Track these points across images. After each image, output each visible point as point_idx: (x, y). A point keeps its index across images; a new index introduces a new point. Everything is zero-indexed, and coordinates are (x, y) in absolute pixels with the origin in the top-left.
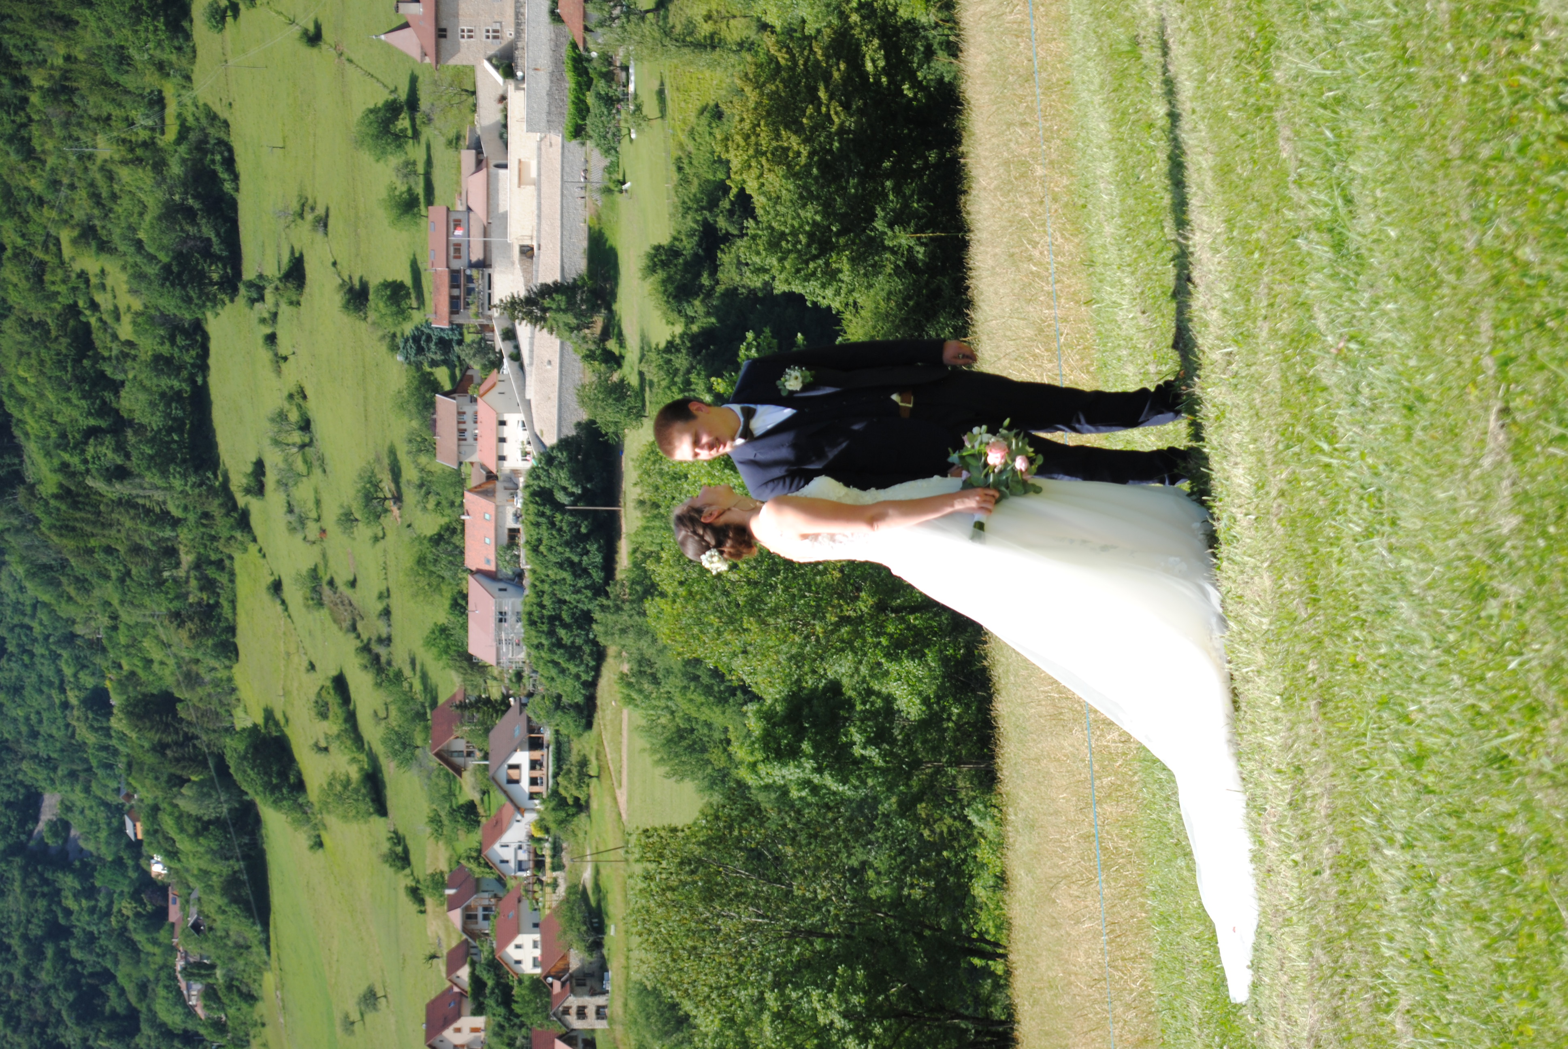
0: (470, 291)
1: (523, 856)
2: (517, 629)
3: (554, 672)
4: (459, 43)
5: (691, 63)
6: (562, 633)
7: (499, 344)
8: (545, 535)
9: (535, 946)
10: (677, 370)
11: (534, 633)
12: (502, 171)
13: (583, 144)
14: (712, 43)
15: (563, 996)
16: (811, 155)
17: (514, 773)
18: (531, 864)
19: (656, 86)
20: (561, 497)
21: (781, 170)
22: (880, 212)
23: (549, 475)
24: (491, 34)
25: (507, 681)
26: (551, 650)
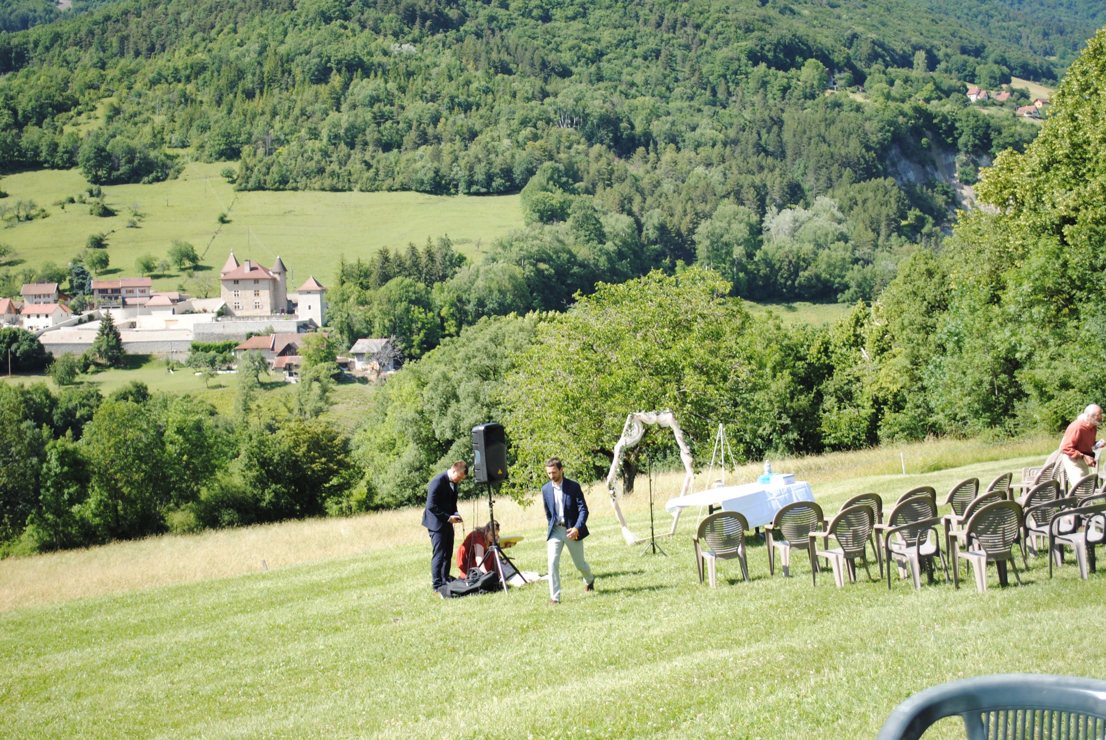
0: (110, 298)
4: (232, 290)
5: (237, 400)
7: (86, 313)
10: (88, 400)
12: (171, 312)
13: (189, 350)
14: (247, 410)
16: (299, 456)
19: (223, 384)
20: (14, 347)
21: (292, 444)
22: (279, 486)
23: (25, 340)
24: (237, 305)
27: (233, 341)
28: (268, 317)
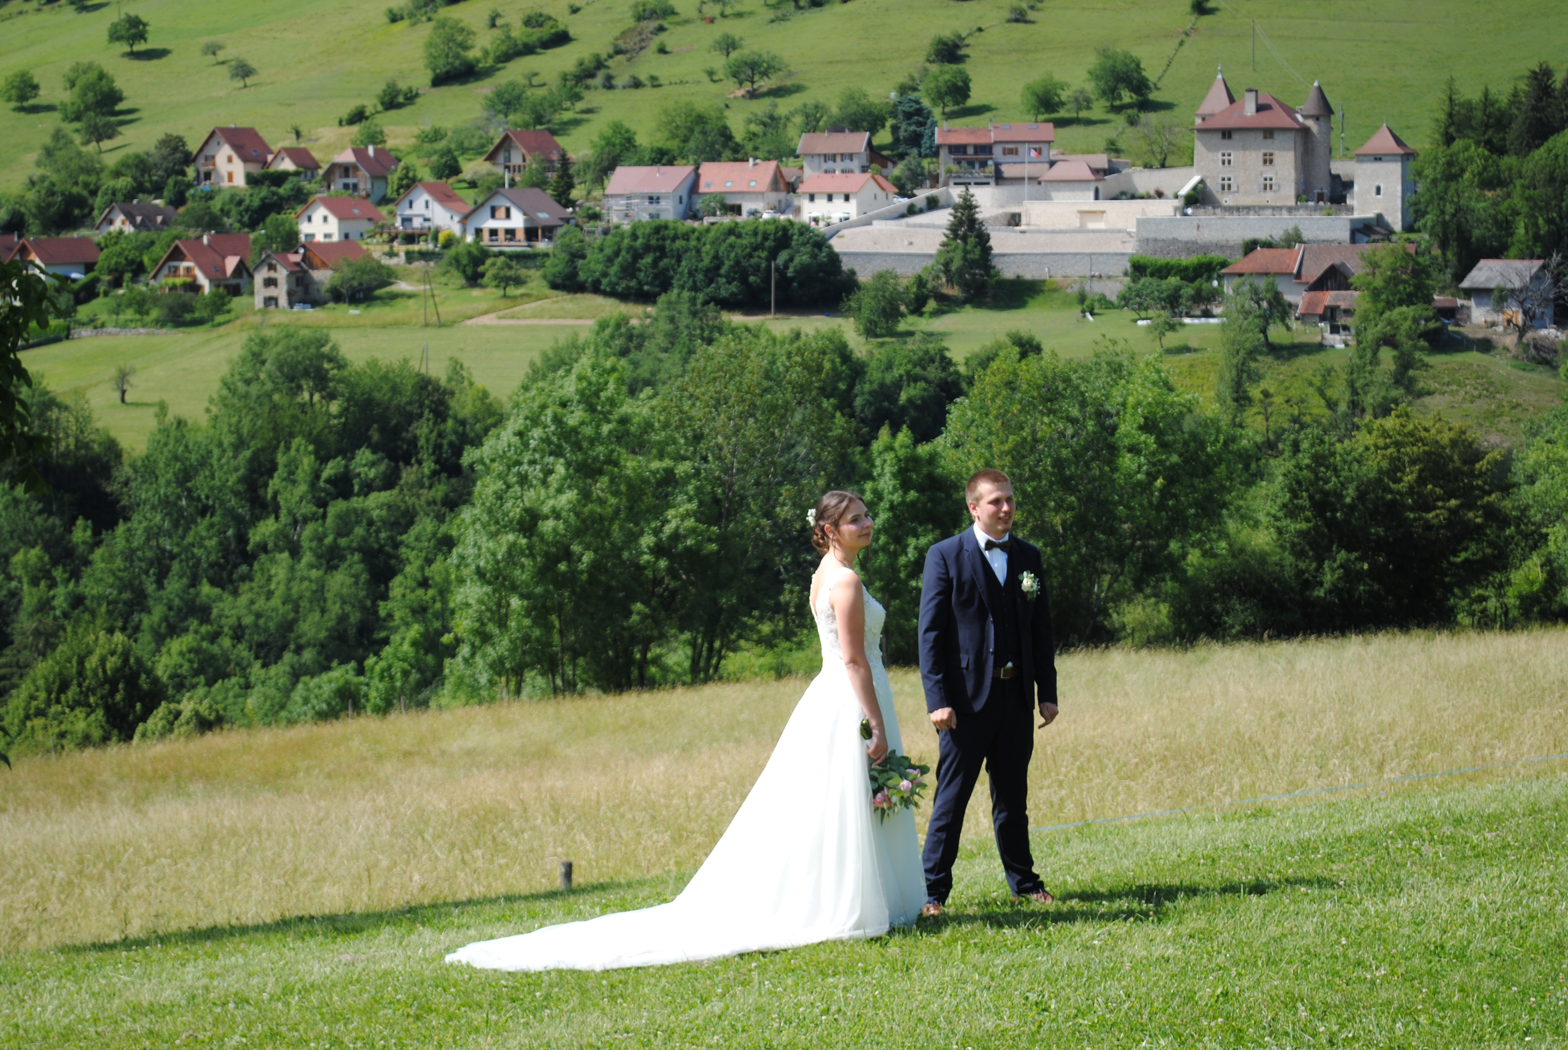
0: (971, 164)
1: (417, 223)
2: (643, 214)
3: (608, 251)
4: (1217, 151)
5: (1222, 378)
6: (648, 259)
7: (922, 194)
8: (745, 242)
9: (327, 236)
10: (924, 369)
11: (648, 231)
12: (1092, 194)
13: (1126, 274)
14: (1242, 399)
15: (286, 264)
17: (501, 213)
18: (409, 231)
19: (1193, 344)
20: (783, 256)
21: (1385, 465)
22: (1354, 556)
23: (804, 244)
24: (1226, 182)
25: (588, 204)
26: (630, 248)
27: (1217, 256)
28: (1290, 209)
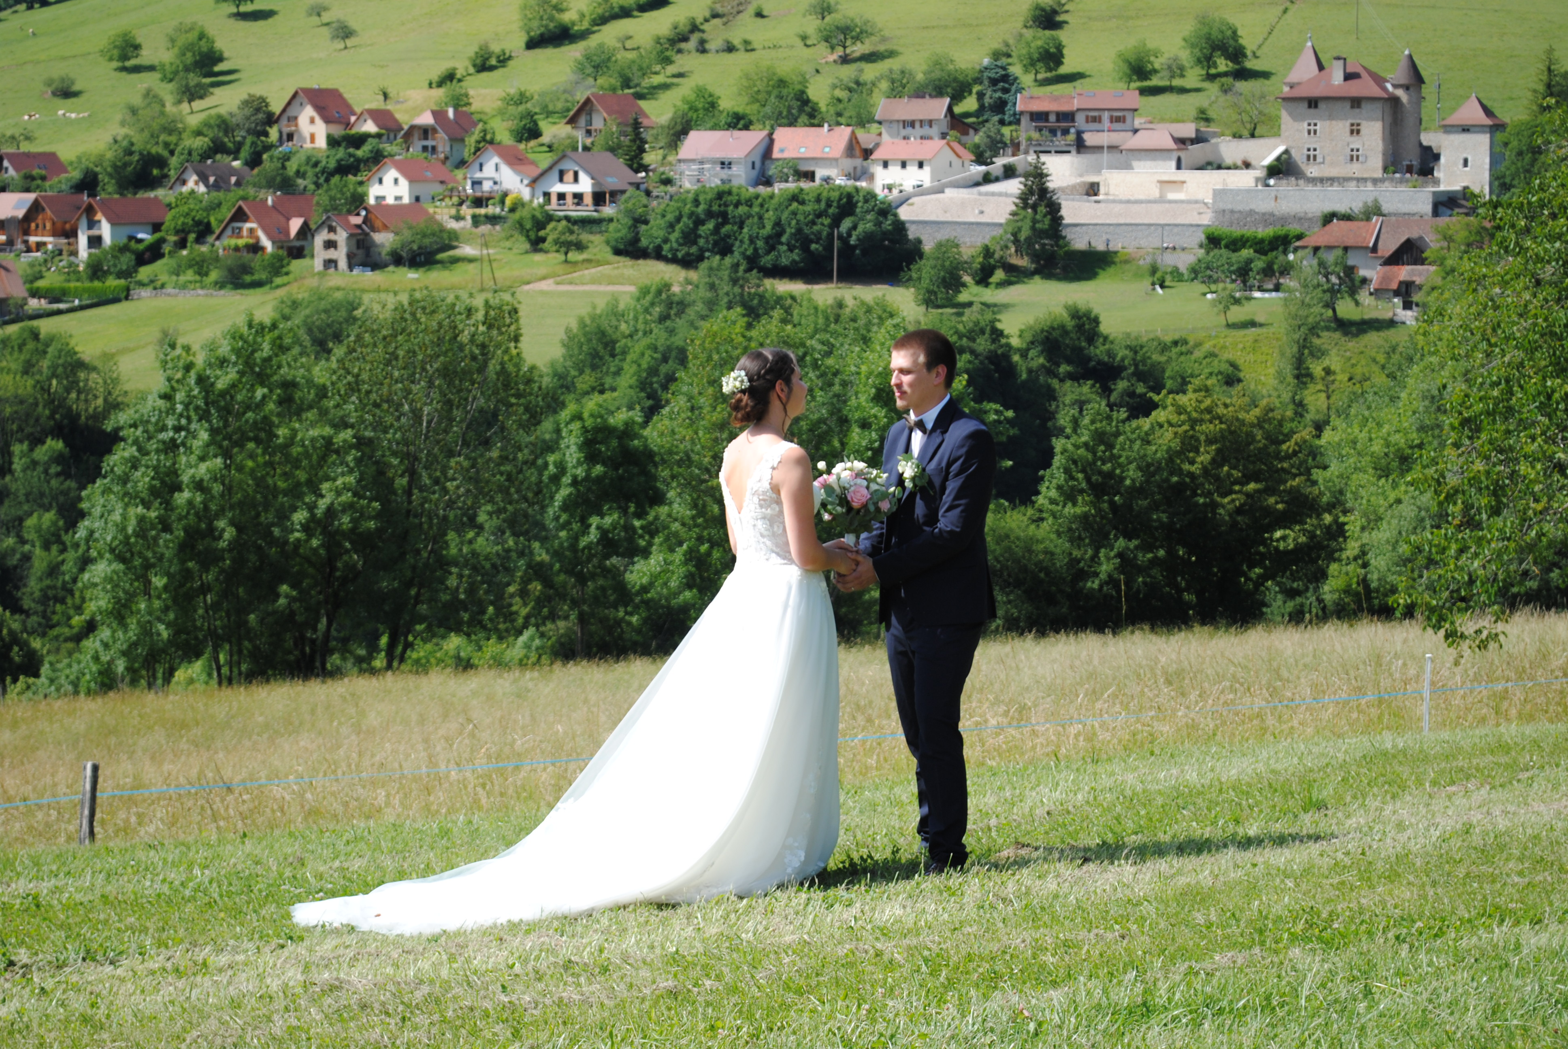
0: (1053, 132)
1: (487, 186)
2: (714, 180)
3: (670, 217)
4: (1303, 120)
5: (1283, 354)
6: (710, 225)
7: (1000, 162)
8: (808, 208)
9: (398, 198)
10: (973, 340)
11: (710, 196)
12: (1173, 164)
13: (1201, 246)
14: (1302, 376)
15: (347, 226)
16: (1191, 475)
17: (569, 176)
18: (479, 194)
19: (1260, 319)
20: (846, 224)
22: (1133, 544)
23: (868, 212)
24: (1312, 153)
25: (662, 169)
26: (691, 214)
27: (1294, 228)
28: (1375, 181)
